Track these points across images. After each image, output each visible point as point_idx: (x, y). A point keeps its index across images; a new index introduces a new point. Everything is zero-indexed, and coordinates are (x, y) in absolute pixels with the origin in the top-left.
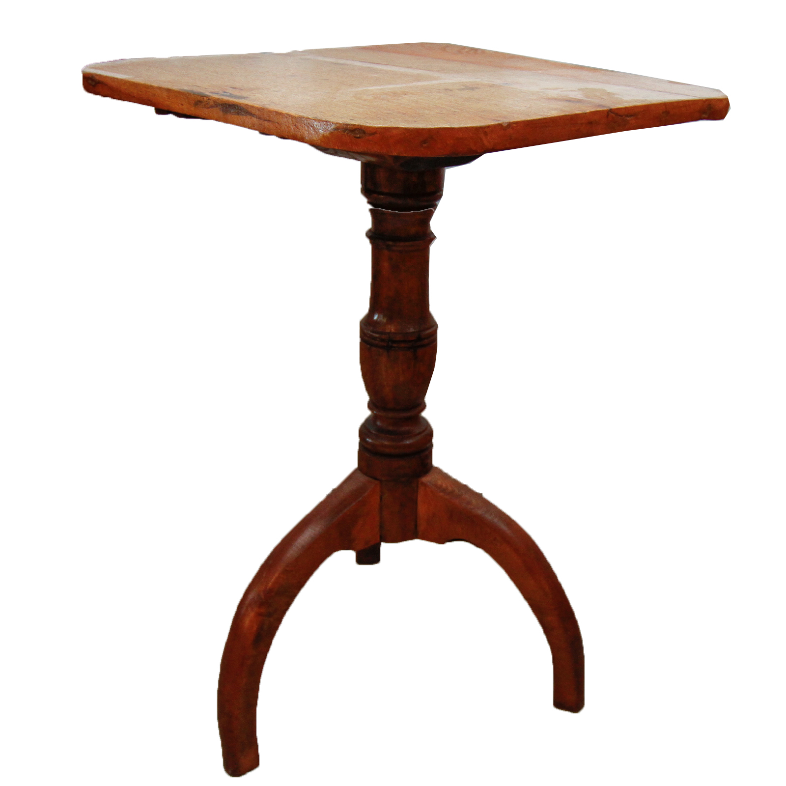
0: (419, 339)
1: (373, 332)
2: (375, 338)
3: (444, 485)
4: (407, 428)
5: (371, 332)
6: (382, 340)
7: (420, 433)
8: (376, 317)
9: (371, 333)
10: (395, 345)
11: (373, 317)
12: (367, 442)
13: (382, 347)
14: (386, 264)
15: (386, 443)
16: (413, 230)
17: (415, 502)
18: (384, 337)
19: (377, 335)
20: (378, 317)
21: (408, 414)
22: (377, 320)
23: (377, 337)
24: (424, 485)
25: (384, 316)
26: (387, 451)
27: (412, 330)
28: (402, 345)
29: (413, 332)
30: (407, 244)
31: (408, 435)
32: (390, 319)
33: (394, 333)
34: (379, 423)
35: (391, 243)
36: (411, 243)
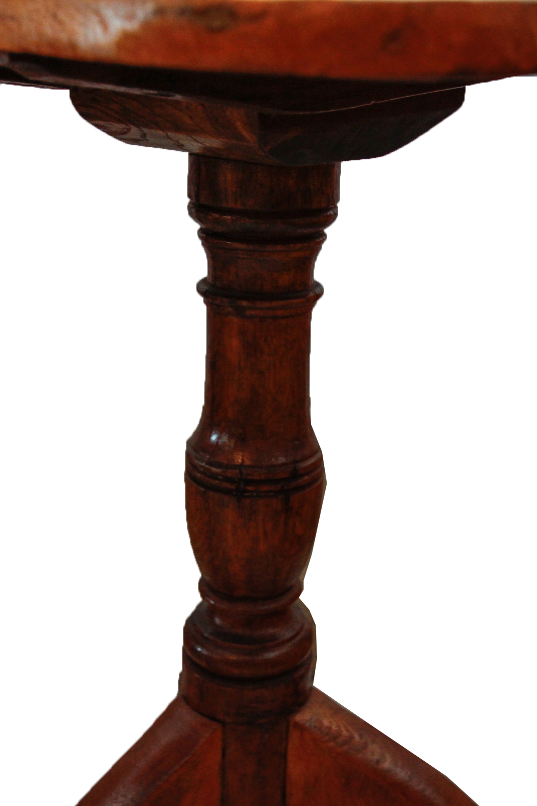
0: (295, 474)
1: (210, 464)
2: (214, 476)
3: (334, 728)
4: (271, 631)
5: (207, 464)
6: (227, 479)
7: (293, 638)
8: (214, 438)
9: (207, 466)
10: (250, 488)
11: (210, 436)
12: (199, 654)
13: (228, 492)
14: (234, 343)
15: (233, 658)
16: (285, 280)
17: (284, 757)
18: (230, 473)
19: (218, 470)
20: (219, 438)
21: (272, 606)
22: (217, 443)
23: (218, 474)
24: (301, 728)
25: (231, 436)
26: (236, 672)
27: (282, 460)
28: (265, 488)
29: (283, 464)
30: (274, 304)
31: (272, 642)
32: (241, 440)
33: (248, 466)
34: (218, 621)
35: (244, 303)
36: (280, 303)
